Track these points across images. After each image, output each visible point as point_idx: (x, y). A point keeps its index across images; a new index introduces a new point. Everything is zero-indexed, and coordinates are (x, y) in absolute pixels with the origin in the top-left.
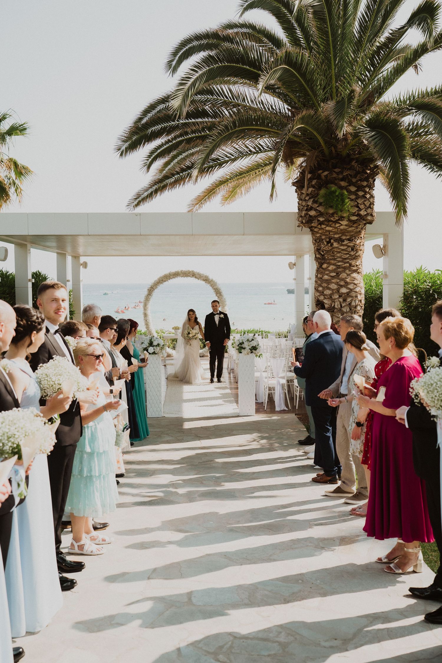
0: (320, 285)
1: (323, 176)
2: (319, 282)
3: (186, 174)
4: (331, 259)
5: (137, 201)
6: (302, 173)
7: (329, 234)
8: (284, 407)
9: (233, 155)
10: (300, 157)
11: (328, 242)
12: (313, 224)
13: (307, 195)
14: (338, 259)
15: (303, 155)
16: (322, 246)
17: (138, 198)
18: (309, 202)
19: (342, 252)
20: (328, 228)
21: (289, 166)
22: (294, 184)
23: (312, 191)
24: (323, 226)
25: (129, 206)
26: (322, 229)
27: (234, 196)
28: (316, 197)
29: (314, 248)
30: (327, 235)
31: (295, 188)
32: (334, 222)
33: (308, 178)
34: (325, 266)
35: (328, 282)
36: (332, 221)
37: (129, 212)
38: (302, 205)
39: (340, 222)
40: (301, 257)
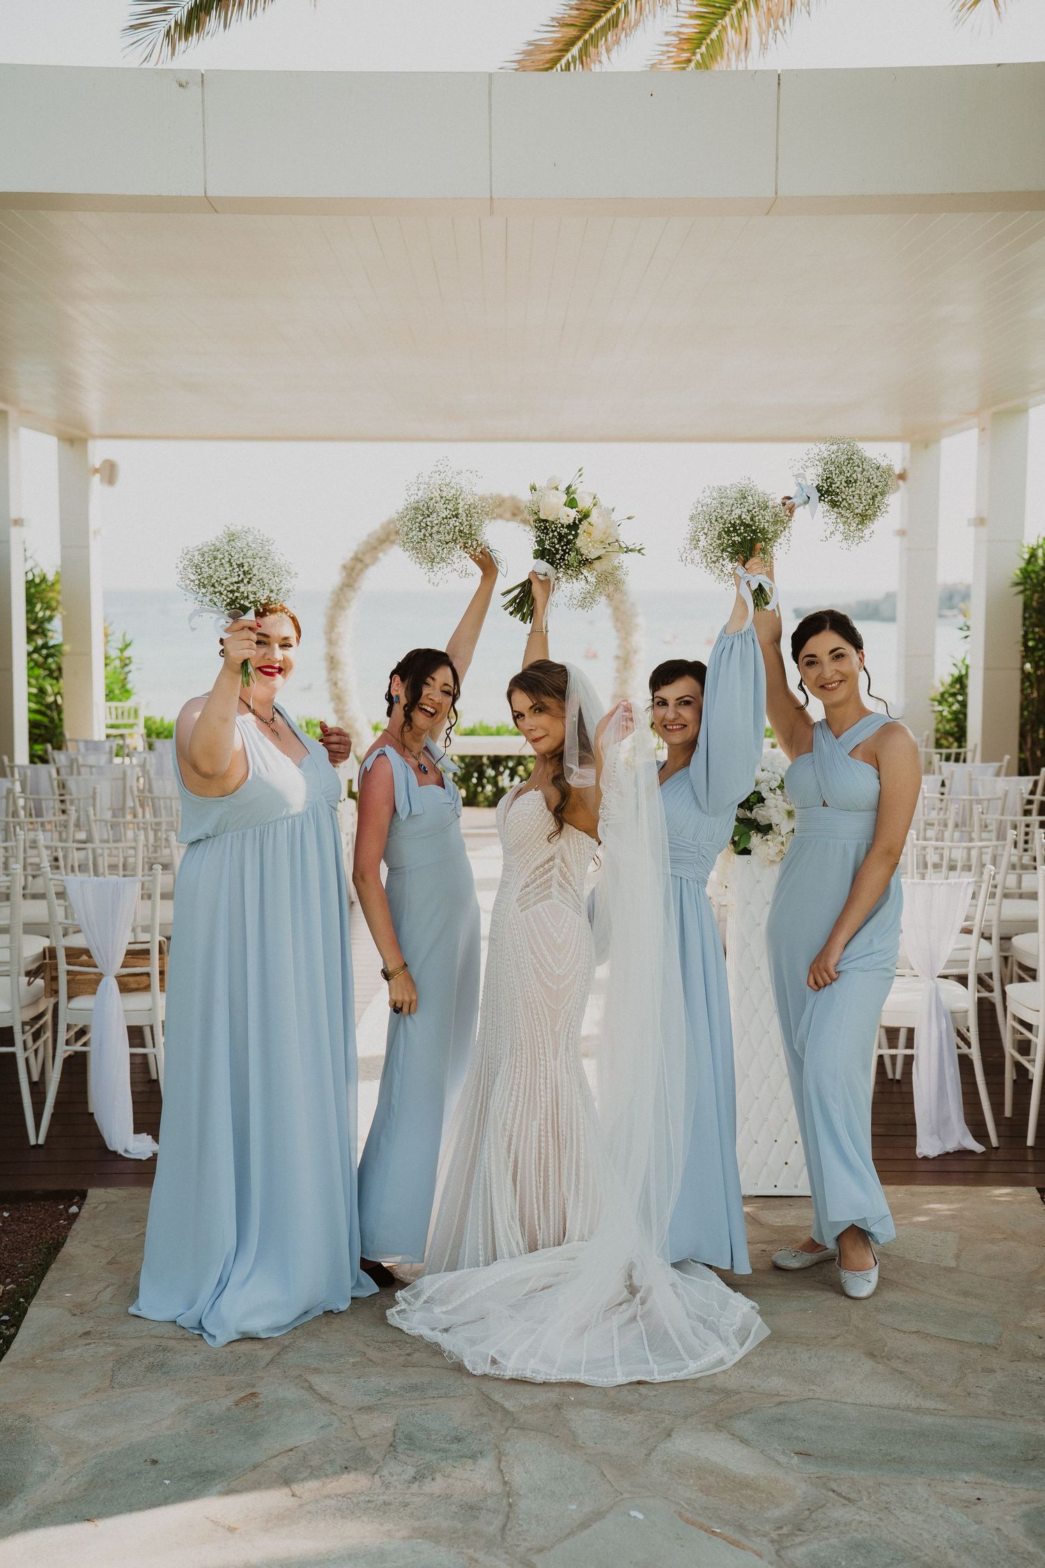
5: (186, 7)
8: (961, 1138)
25: (142, 33)
37: (145, 65)
40: (926, 446)
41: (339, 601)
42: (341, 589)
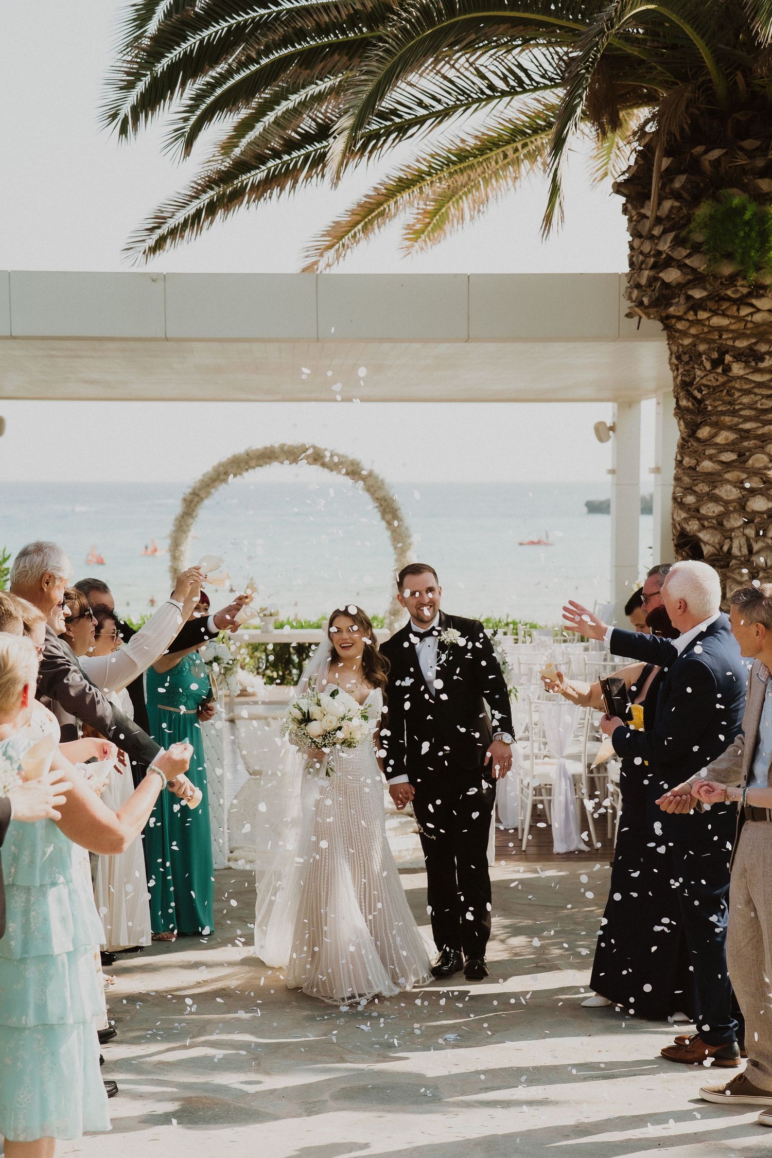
0: (689, 490)
1: (707, 163)
2: (686, 479)
3: (299, 157)
4: (723, 413)
5: (156, 236)
6: (645, 157)
7: (720, 337)
8: (578, 844)
9: (439, 101)
10: (638, 105)
11: (716, 363)
12: (672, 310)
13: (658, 220)
14: (743, 413)
15: (649, 99)
16: (698, 373)
17: (158, 227)
18: (661, 243)
19: (756, 390)
20: (717, 321)
21: (604, 133)
22: (618, 188)
23: (672, 207)
24: (703, 315)
25: (132, 252)
26: (699, 322)
27: (439, 226)
28: (685, 225)
29: (675, 378)
30: (714, 341)
31: (623, 200)
32: (734, 301)
33: (663, 167)
34: (704, 432)
35: (713, 479)
36: (729, 299)
37: (132, 269)
38: (641, 253)
39: (754, 301)
40: (630, 406)
41: (181, 526)
42: (183, 517)
